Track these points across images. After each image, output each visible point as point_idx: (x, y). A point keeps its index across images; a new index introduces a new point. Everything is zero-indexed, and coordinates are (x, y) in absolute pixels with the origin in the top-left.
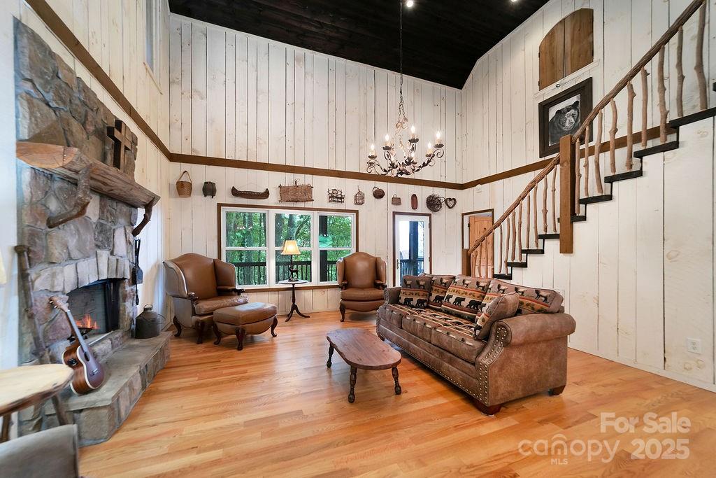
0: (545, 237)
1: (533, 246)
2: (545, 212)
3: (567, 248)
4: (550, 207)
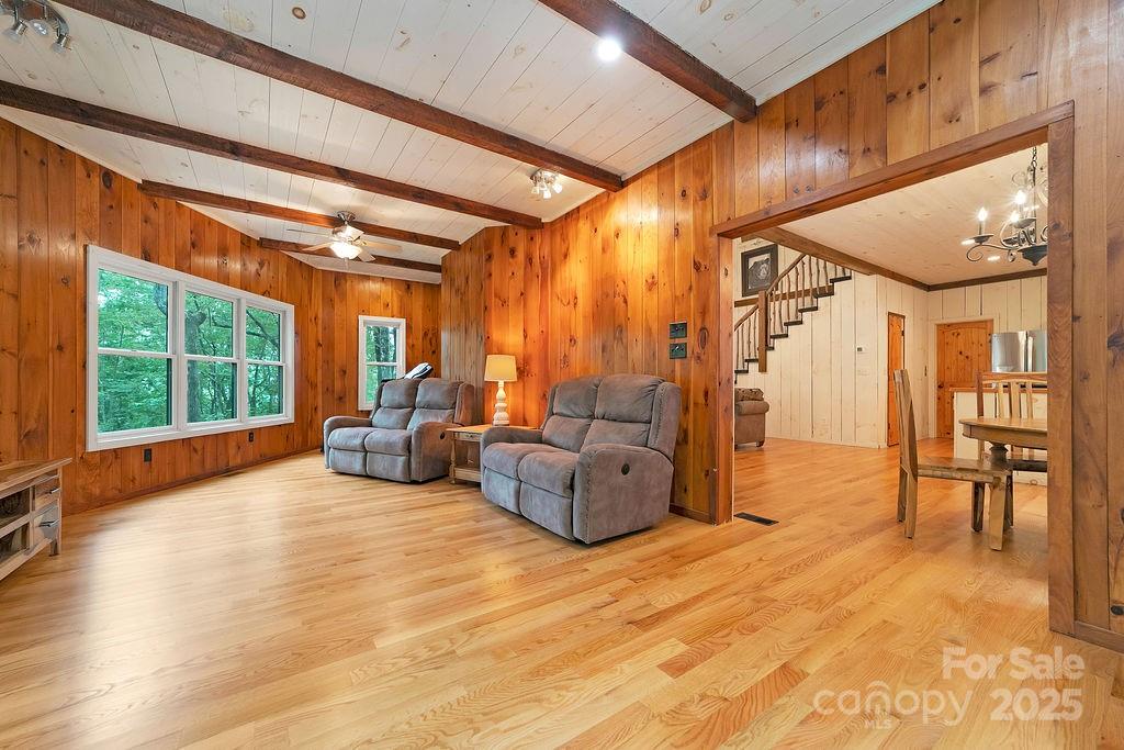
0: (748, 361)
1: (740, 368)
2: (749, 342)
3: (763, 369)
4: (752, 340)
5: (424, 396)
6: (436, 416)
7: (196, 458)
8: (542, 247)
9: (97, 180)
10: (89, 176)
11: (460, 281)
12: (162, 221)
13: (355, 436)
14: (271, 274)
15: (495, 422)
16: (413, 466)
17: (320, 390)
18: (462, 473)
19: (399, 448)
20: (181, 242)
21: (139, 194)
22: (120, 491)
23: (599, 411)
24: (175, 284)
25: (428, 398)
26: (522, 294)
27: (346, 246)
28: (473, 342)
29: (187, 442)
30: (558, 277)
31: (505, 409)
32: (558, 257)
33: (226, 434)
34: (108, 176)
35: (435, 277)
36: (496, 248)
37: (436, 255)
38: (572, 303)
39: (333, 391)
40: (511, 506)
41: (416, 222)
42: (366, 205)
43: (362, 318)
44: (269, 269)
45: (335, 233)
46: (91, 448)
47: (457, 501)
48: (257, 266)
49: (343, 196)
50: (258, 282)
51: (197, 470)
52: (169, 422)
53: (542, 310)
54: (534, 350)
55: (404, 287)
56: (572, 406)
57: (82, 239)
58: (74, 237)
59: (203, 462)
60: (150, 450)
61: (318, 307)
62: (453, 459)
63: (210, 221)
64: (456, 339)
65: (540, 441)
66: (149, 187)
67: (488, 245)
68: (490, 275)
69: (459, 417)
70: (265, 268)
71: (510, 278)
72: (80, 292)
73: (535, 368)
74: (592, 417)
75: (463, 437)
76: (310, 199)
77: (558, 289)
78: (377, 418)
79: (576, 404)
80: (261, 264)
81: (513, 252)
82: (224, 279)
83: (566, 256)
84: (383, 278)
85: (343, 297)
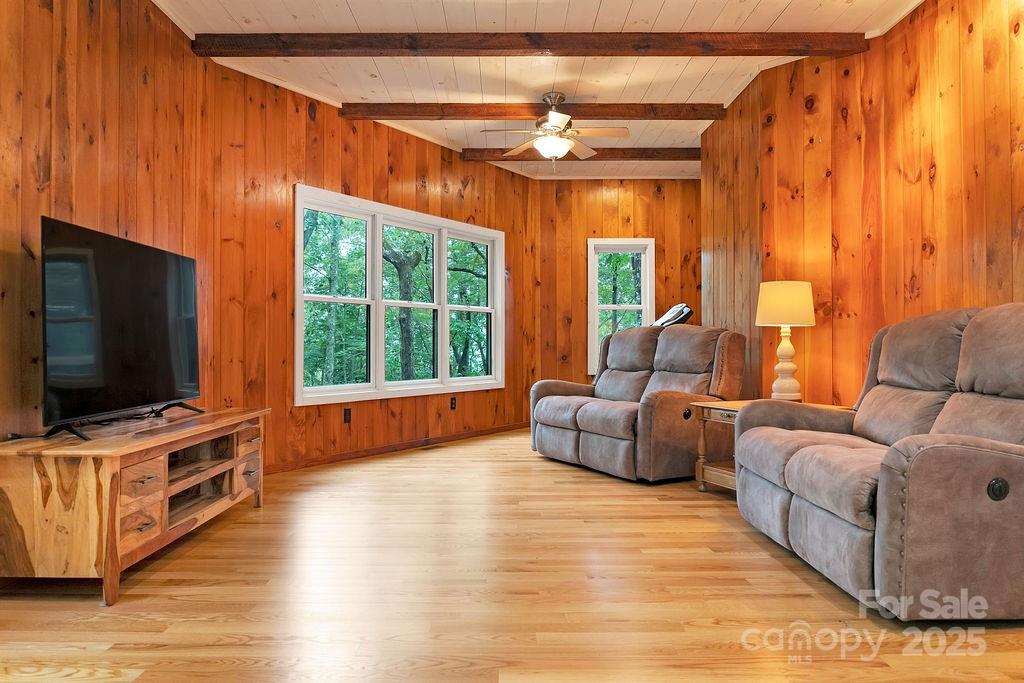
5: (666, 352)
6: (683, 383)
7: (394, 423)
8: (866, 85)
9: (304, 113)
10: (297, 111)
11: (725, 167)
12: (360, 146)
13: (565, 408)
14: (476, 194)
15: (775, 396)
16: (640, 456)
17: (538, 345)
18: (715, 475)
19: (620, 428)
20: (379, 168)
21: (340, 121)
22: (323, 452)
23: (962, 376)
24: (374, 217)
25: (670, 355)
26: (828, 174)
27: (552, 141)
28: (746, 262)
29: (385, 402)
30: (899, 132)
31: (793, 374)
32: (898, 94)
33: (425, 397)
34: (313, 105)
35: (691, 168)
36: (780, 104)
37: (691, 131)
38: (926, 178)
39: (555, 348)
40: (776, 535)
41: (650, 87)
42: (575, 77)
43: (592, 242)
44: (473, 189)
45: (538, 125)
46: (298, 403)
47: (698, 517)
48: (460, 186)
49: (543, 70)
50: (461, 207)
51: (395, 440)
52: (368, 380)
53: (869, 195)
54: (852, 269)
55: (653, 189)
56: (911, 367)
57: (291, 178)
58: (285, 178)
59: (401, 430)
60: (349, 410)
61: (535, 232)
62: (701, 451)
63: (408, 137)
64: (722, 261)
65: (850, 430)
66: (350, 111)
67: (766, 100)
68: (771, 149)
69: (718, 386)
70: (469, 187)
71: (808, 148)
72: (289, 235)
73: (855, 301)
74: (950, 388)
75: (716, 417)
76: (506, 85)
77: (899, 154)
78: (600, 385)
79: (918, 363)
80: (465, 184)
81: (810, 104)
82: (423, 206)
83: (912, 91)
84: (622, 181)
85: (567, 214)
